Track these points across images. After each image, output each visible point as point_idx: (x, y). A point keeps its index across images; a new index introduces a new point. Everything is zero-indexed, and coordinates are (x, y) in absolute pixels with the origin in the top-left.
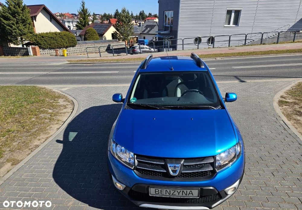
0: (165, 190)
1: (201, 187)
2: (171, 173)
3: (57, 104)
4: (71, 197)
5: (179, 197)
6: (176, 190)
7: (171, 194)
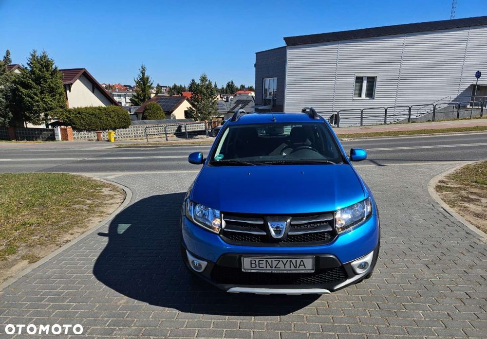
0: (265, 260)
1: (316, 255)
2: (274, 234)
3: (99, 194)
5: (285, 272)
6: (281, 260)
7: (274, 266)
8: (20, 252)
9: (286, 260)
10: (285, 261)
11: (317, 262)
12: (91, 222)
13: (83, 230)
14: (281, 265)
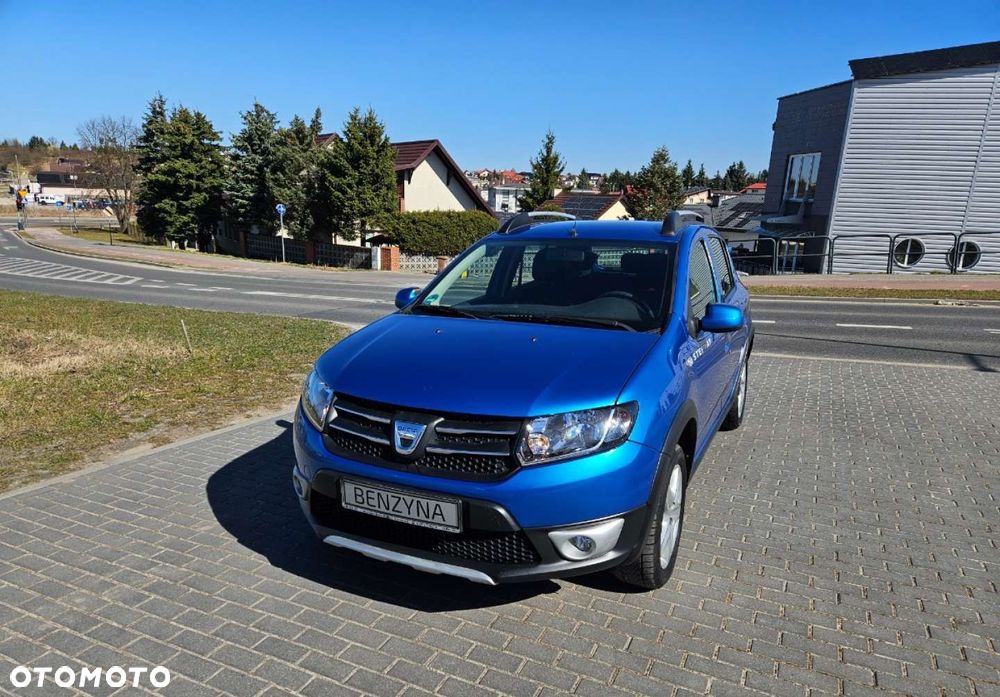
0: (376, 491)
1: (466, 499)
4: (215, 519)
5: (410, 522)
6: (402, 496)
7: (391, 507)
8: (155, 430)
9: (411, 498)
10: (409, 499)
11: (465, 514)
14: (402, 507)
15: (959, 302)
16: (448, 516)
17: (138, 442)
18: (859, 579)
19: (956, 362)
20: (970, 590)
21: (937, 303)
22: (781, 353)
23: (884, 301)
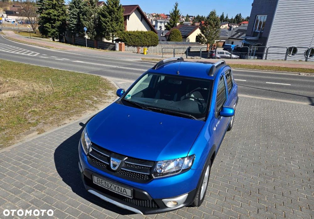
0: (104, 181)
1: (134, 188)
2: (112, 166)
3: (105, 94)
6: (113, 184)
7: (109, 187)
8: (39, 126)
9: (116, 185)
12: (86, 113)
13: (78, 118)
14: (112, 187)
15: (307, 74)
16: (128, 193)
17: (33, 131)
18: (265, 203)
19: (304, 101)
20: (301, 208)
21: (300, 74)
22: (247, 94)
23: (283, 73)
